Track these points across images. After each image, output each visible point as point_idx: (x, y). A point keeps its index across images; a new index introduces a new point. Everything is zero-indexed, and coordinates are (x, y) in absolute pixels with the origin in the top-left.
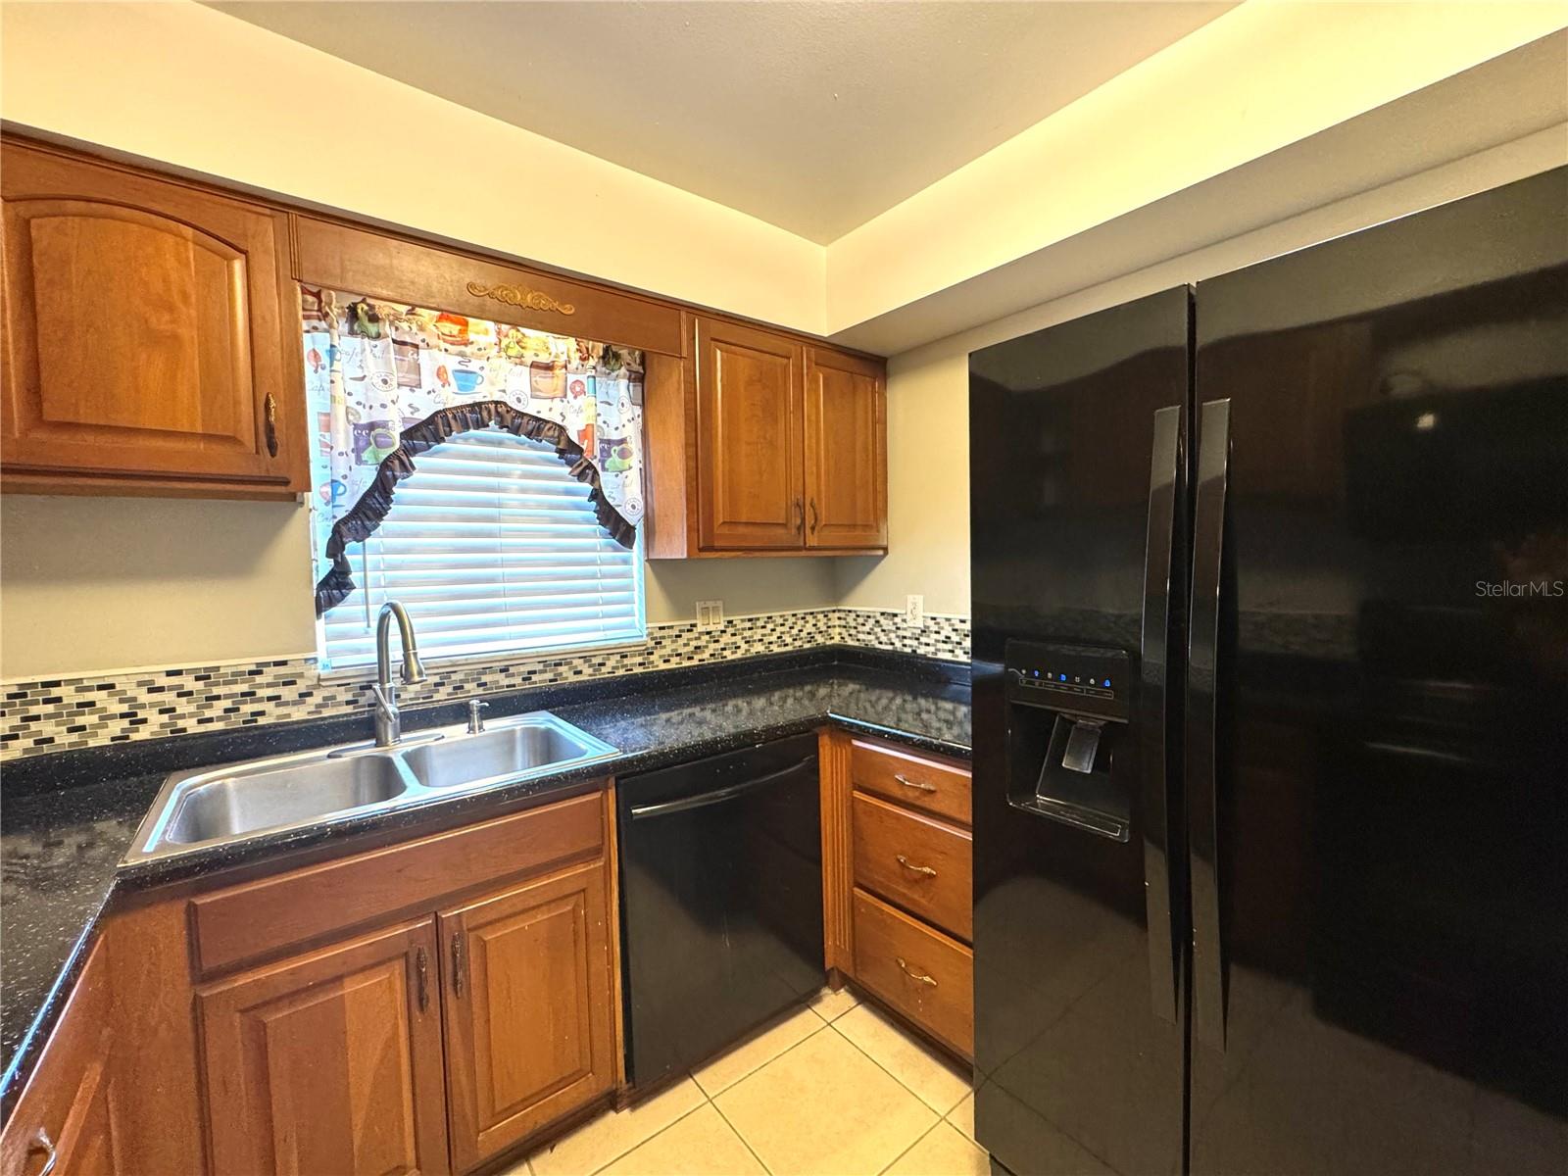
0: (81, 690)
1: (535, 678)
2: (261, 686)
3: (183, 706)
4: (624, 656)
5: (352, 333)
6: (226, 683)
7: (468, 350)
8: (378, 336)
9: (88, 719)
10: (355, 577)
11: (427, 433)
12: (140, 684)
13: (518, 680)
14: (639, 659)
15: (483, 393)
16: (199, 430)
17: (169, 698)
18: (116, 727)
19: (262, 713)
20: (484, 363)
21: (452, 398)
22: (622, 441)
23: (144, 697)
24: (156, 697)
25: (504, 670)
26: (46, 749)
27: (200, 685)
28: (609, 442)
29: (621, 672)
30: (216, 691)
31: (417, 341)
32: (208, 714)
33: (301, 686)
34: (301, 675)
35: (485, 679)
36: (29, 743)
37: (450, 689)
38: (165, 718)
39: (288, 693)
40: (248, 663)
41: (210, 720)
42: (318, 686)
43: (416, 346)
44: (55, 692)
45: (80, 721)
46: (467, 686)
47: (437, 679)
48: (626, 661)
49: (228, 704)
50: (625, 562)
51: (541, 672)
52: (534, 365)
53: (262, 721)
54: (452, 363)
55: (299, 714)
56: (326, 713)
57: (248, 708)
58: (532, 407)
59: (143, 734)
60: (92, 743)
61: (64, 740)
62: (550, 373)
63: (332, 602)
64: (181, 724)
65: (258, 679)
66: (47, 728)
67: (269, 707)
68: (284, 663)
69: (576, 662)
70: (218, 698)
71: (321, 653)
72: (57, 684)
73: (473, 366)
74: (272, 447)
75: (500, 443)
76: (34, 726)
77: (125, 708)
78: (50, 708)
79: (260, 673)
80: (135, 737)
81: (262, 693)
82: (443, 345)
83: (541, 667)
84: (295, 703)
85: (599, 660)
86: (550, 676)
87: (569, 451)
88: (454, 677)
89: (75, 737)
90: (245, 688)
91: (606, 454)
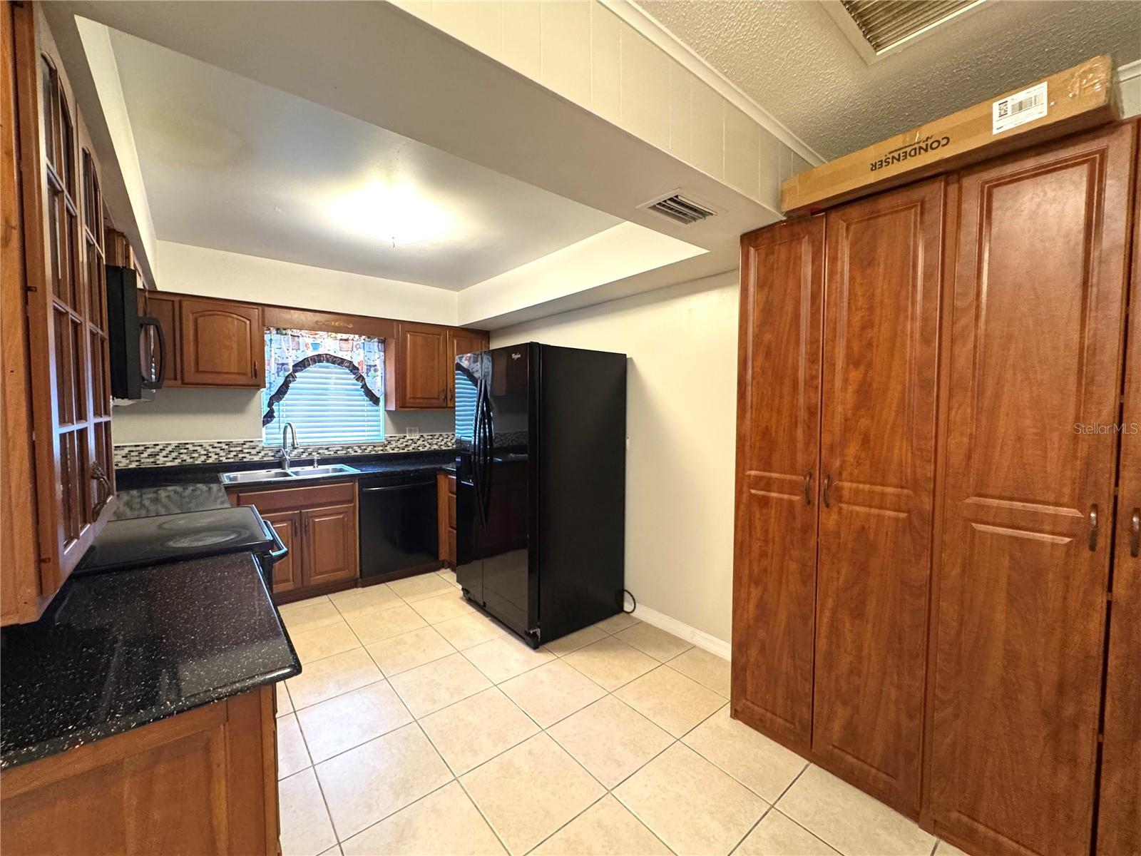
0: (194, 446)
1: (338, 452)
2: (245, 448)
3: (222, 453)
4: (374, 447)
5: (277, 333)
6: (235, 447)
7: (316, 336)
8: (286, 334)
9: (195, 455)
10: (276, 414)
11: (301, 365)
12: (210, 445)
13: (332, 453)
14: (381, 448)
15: (321, 351)
16: (236, 371)
17: (218, 450)
18: (203, 458)
19: (245, 457)
20: (322, 340)
21: (310, 353)
22: (375, 366)
23: (211, 450)
24: (214, 450)
25: (327, 449)
26: (184, 463)
27: (227, 447)
28: (370, 366)
29: (373, 453)
30: (231, 449)
31: (299, 335)
32: (229, 456)
33: (257, 450)
34: (257, 446)
35: (320, 451)
36: (180, 461)
37: (307, 454)
38: (216, 456)
39: (253, 452)
40: (241, 441)
41: (229, 458)
42: (263, 450)
43: (298, 337)
44: (187, 446)
45: (194, 455)
46: (313, 454)
47: (302, 450)
48: (375, 449)
49: (235, 453)
50: (377, 411)
51: (341, 450)
52: (341, 340)
53: (245, 460)
54: (310, 341)
55: (256, 459)
56: (265, 459)
57: (240, 455)
58: (340, 355)
59: (210, 461)
60: (196, 462)
61: (189, 461)
62: (346, 342)
63: (268, 422)
64: (221, 459)
65: (244, 446)
66: (185, 457)
67: (247, 455)
68: (252, 442)
69: (355, 448)
70: (232, 451)
71: (264, 439)
72: (187, 444)
73: (318, 341)
74: (256, 375)
75: (327, 367)
76: (182, 456)
77: (205, 452)
78: (185, 451)
79: (245, 444)
80: (208, 462)
81: (245, 451)
82: (307, 335)
83: (341, 449)
84: (255, 455)
85: (364, 447)
86: (345, 452)
87: (353, 369)
88: (309, 450)
89: (192, 460)
90: (240, 449)
91: (368, 370)
